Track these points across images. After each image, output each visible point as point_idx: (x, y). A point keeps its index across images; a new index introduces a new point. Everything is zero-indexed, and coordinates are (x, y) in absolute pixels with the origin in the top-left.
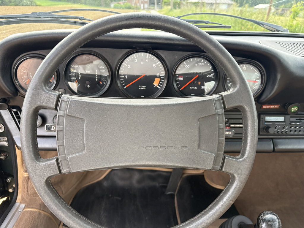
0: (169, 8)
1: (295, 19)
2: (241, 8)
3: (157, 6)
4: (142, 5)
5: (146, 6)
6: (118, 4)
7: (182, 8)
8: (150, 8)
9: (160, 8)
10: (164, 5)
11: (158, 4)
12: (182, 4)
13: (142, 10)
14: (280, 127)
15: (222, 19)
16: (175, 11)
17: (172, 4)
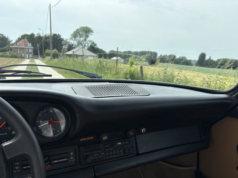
0: (49, 58)
1: (132, 67)
2: (99, 59)
3: (40, 56)
4: (27, 55)
5: (31, 56)
6: (4, 54)
7: (59, 58)
8: (34, 57)
9: (42, 58)
10: (46, 56)
11: (40, 55)
12: (59, 55)
13: (27, 59)
14: (97, 154)
15: (88, 66)
16: (54, 60)
17: (51, 55)
